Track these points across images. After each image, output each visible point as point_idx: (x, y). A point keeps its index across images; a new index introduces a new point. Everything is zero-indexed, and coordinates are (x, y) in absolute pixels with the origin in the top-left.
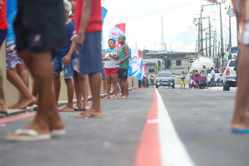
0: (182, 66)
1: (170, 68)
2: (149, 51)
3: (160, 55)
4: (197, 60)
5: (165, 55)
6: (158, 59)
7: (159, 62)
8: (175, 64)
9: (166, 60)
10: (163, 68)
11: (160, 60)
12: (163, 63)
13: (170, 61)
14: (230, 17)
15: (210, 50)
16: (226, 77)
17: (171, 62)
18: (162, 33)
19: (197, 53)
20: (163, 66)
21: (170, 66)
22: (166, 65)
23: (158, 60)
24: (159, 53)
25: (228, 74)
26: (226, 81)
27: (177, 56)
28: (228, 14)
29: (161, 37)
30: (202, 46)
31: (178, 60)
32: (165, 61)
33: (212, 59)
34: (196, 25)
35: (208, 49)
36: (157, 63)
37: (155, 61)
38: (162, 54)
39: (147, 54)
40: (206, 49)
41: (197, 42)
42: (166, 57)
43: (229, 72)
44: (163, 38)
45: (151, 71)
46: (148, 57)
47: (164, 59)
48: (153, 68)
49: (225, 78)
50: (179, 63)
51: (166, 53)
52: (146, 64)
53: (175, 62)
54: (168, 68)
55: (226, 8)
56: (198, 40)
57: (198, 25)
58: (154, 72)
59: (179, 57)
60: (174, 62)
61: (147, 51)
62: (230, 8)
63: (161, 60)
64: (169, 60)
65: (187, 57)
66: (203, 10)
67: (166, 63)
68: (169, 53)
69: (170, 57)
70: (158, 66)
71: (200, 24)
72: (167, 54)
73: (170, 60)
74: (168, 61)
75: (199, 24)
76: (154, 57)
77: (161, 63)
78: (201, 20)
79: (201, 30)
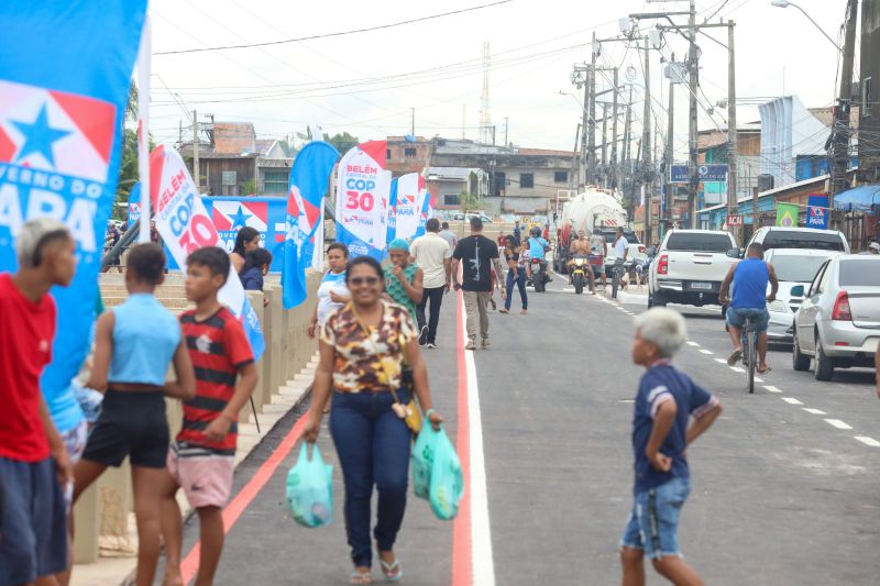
0: (536, 190)
1: (502, 194)
2: (448, 143)
3: (478, 158)
4: (578, 198)
5: (490, 157)
6: (470, 170)
7: (474, 177)
8: (518, 185)
9: (493, 172)
10: (484, 196)
11: (475, 170)
12: (484, 178)
13: (503, 175)
14: (672, 84)
15: (614, 149)
16: (659, 280)
17: (507, 177)
18: (486, 87)
19: (578, 158)
20: (483, 189)
21: (504, 189)
22: (493, 185)
23: (472, 173)
24: (474, 150)
25: (664, 269)
26: (656, 289)
27: (523, 163)
28: (668, 77)
29: (482, 98)
30: (593, 139)
31: (526, 172)
32: (490, 177)
33: (619, 195)
34: (579, 87)
35: (609, 149)
36: (467, 179)
37: (463, 173)
38: (483, 155)
39: (440, 150)
40: (604, 147)
41: (581, 128)
42: (493, 163)
43: (666, 264)
44: (487, 100)
45: (451, 201)
46: (444, 161)
47: (487, 169)
48: (456, 192)
49: (655, 281)
50: (527, 182)
51: (493, 151)
52: (436, 181)
53: (518, 179)
54: (498, 194)
55: (662, 60)
56: (581, 123)
57: (584, 87)
58: (459, 203)
59: (528, 165)
60: (513, 177)
61: (442, 142)
62: (673, 59)
63: (479, 171)
64: (501, 171)
65: (550, 165)
66: (599, 54)
67: (493, 181)
68: (503, 153)
69: (504, 165)
70: (471, 195)
71: (590, 83)
72: (497, 156)
73: (503, 171)
74: (497, 174)
75: (586, 83)
76: (460, 160)
77: (480, 179)
78: (593, 75)
79: (591, 97)
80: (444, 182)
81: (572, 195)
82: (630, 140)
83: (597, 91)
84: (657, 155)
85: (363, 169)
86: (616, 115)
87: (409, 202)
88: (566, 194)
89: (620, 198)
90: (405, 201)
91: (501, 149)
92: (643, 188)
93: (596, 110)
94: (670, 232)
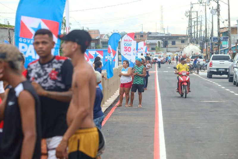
0: (176, 45)
2: (152, 34)
3: (160, 37)
4: (187, 47)
5: (163, 37)
6: (158, 40)
7: (159, 42)
8: (171, 44)
9: (164, 41)
10: (162, 47)
12: (162, 43)
13: (167, 42)
14: (212, 15)
15: (197, 34)
16: (210, 68)
17: (168, 42)
18: (162, 18)
19: (187, 36)
20: (162, 45)
21: (167, 45)
22: (165, 44)
24: (159, 35)
25: (211, 65)
26: (209, 71)
27: (172, 38)
28: (211, 13)
29: (161, 21)
30: (191, 31)
31: (173, 41)
32: (164, 42)
33: (199, 46)
34: (187, 17)
35: (196, 33)
36: (157, 43)
37: (156, 41)
38: (161, 36)
39: (150, 35)
40: (194, 33)
41: (188, 28)
42: (164, 38)
43: (212, 64)
44: (162, 21)
45: (153, 49)
46: (151, 38)
47: (163, 40)
48: (154, 47)
49: (209, 69)
50: (174, 43)
51: (164, 35)
52: (149, 44)
53: (171, 42)
54: (166, 47)
55: (210, 9)
56: (188, 27)
57: (188, 17)
58: (155, 50)
59: (174, 39)
60: (170, 42)
61: (150, 33)
62: (213, 8)
63: (160, 41)
65: (180, 39)
66: (192, 8)
67: (164, 43)
68: (167, 36)
69: (167, 39)
70: (159, 47)
71: (190, 16)
72: (165, 36)
73: (167, 40)
74: (165, 41)
75: (189, 16)
76: (155, 38)
77: (161, 43)
78: (191, 13)
79: (190, 19)
80: (151, 44)
81: (186, 46)
82: (201, 31)
83: (192, 18)
84: (209, 35)
85: (128, 41)
86: (197, 24)
87: (141, 49)
88: (184, 46)
89: (199, 47)
90: (140, 49)
91: (166, 34)
92: (205, 44)
93: (192, 23)
94: (213, 55)
